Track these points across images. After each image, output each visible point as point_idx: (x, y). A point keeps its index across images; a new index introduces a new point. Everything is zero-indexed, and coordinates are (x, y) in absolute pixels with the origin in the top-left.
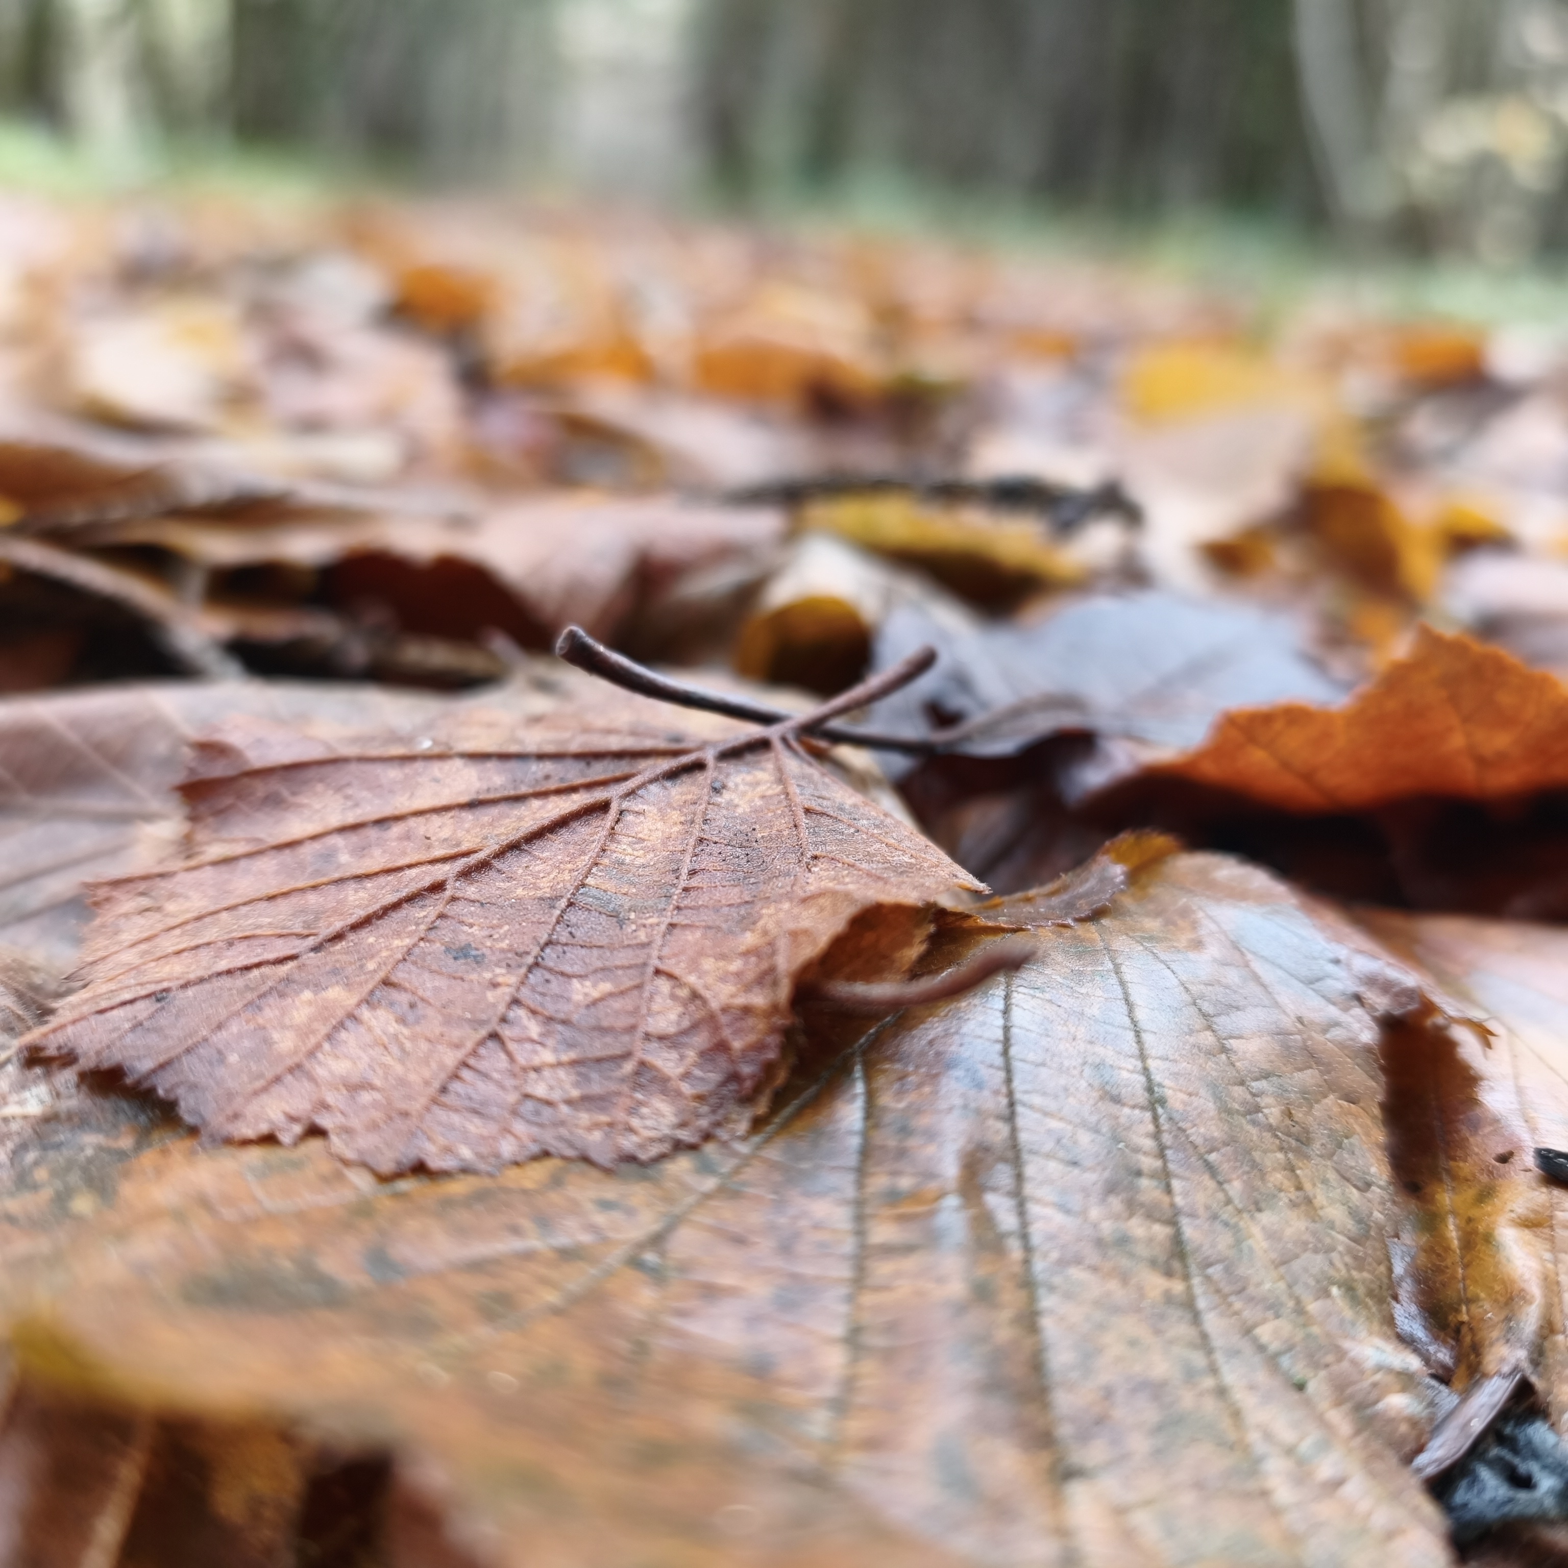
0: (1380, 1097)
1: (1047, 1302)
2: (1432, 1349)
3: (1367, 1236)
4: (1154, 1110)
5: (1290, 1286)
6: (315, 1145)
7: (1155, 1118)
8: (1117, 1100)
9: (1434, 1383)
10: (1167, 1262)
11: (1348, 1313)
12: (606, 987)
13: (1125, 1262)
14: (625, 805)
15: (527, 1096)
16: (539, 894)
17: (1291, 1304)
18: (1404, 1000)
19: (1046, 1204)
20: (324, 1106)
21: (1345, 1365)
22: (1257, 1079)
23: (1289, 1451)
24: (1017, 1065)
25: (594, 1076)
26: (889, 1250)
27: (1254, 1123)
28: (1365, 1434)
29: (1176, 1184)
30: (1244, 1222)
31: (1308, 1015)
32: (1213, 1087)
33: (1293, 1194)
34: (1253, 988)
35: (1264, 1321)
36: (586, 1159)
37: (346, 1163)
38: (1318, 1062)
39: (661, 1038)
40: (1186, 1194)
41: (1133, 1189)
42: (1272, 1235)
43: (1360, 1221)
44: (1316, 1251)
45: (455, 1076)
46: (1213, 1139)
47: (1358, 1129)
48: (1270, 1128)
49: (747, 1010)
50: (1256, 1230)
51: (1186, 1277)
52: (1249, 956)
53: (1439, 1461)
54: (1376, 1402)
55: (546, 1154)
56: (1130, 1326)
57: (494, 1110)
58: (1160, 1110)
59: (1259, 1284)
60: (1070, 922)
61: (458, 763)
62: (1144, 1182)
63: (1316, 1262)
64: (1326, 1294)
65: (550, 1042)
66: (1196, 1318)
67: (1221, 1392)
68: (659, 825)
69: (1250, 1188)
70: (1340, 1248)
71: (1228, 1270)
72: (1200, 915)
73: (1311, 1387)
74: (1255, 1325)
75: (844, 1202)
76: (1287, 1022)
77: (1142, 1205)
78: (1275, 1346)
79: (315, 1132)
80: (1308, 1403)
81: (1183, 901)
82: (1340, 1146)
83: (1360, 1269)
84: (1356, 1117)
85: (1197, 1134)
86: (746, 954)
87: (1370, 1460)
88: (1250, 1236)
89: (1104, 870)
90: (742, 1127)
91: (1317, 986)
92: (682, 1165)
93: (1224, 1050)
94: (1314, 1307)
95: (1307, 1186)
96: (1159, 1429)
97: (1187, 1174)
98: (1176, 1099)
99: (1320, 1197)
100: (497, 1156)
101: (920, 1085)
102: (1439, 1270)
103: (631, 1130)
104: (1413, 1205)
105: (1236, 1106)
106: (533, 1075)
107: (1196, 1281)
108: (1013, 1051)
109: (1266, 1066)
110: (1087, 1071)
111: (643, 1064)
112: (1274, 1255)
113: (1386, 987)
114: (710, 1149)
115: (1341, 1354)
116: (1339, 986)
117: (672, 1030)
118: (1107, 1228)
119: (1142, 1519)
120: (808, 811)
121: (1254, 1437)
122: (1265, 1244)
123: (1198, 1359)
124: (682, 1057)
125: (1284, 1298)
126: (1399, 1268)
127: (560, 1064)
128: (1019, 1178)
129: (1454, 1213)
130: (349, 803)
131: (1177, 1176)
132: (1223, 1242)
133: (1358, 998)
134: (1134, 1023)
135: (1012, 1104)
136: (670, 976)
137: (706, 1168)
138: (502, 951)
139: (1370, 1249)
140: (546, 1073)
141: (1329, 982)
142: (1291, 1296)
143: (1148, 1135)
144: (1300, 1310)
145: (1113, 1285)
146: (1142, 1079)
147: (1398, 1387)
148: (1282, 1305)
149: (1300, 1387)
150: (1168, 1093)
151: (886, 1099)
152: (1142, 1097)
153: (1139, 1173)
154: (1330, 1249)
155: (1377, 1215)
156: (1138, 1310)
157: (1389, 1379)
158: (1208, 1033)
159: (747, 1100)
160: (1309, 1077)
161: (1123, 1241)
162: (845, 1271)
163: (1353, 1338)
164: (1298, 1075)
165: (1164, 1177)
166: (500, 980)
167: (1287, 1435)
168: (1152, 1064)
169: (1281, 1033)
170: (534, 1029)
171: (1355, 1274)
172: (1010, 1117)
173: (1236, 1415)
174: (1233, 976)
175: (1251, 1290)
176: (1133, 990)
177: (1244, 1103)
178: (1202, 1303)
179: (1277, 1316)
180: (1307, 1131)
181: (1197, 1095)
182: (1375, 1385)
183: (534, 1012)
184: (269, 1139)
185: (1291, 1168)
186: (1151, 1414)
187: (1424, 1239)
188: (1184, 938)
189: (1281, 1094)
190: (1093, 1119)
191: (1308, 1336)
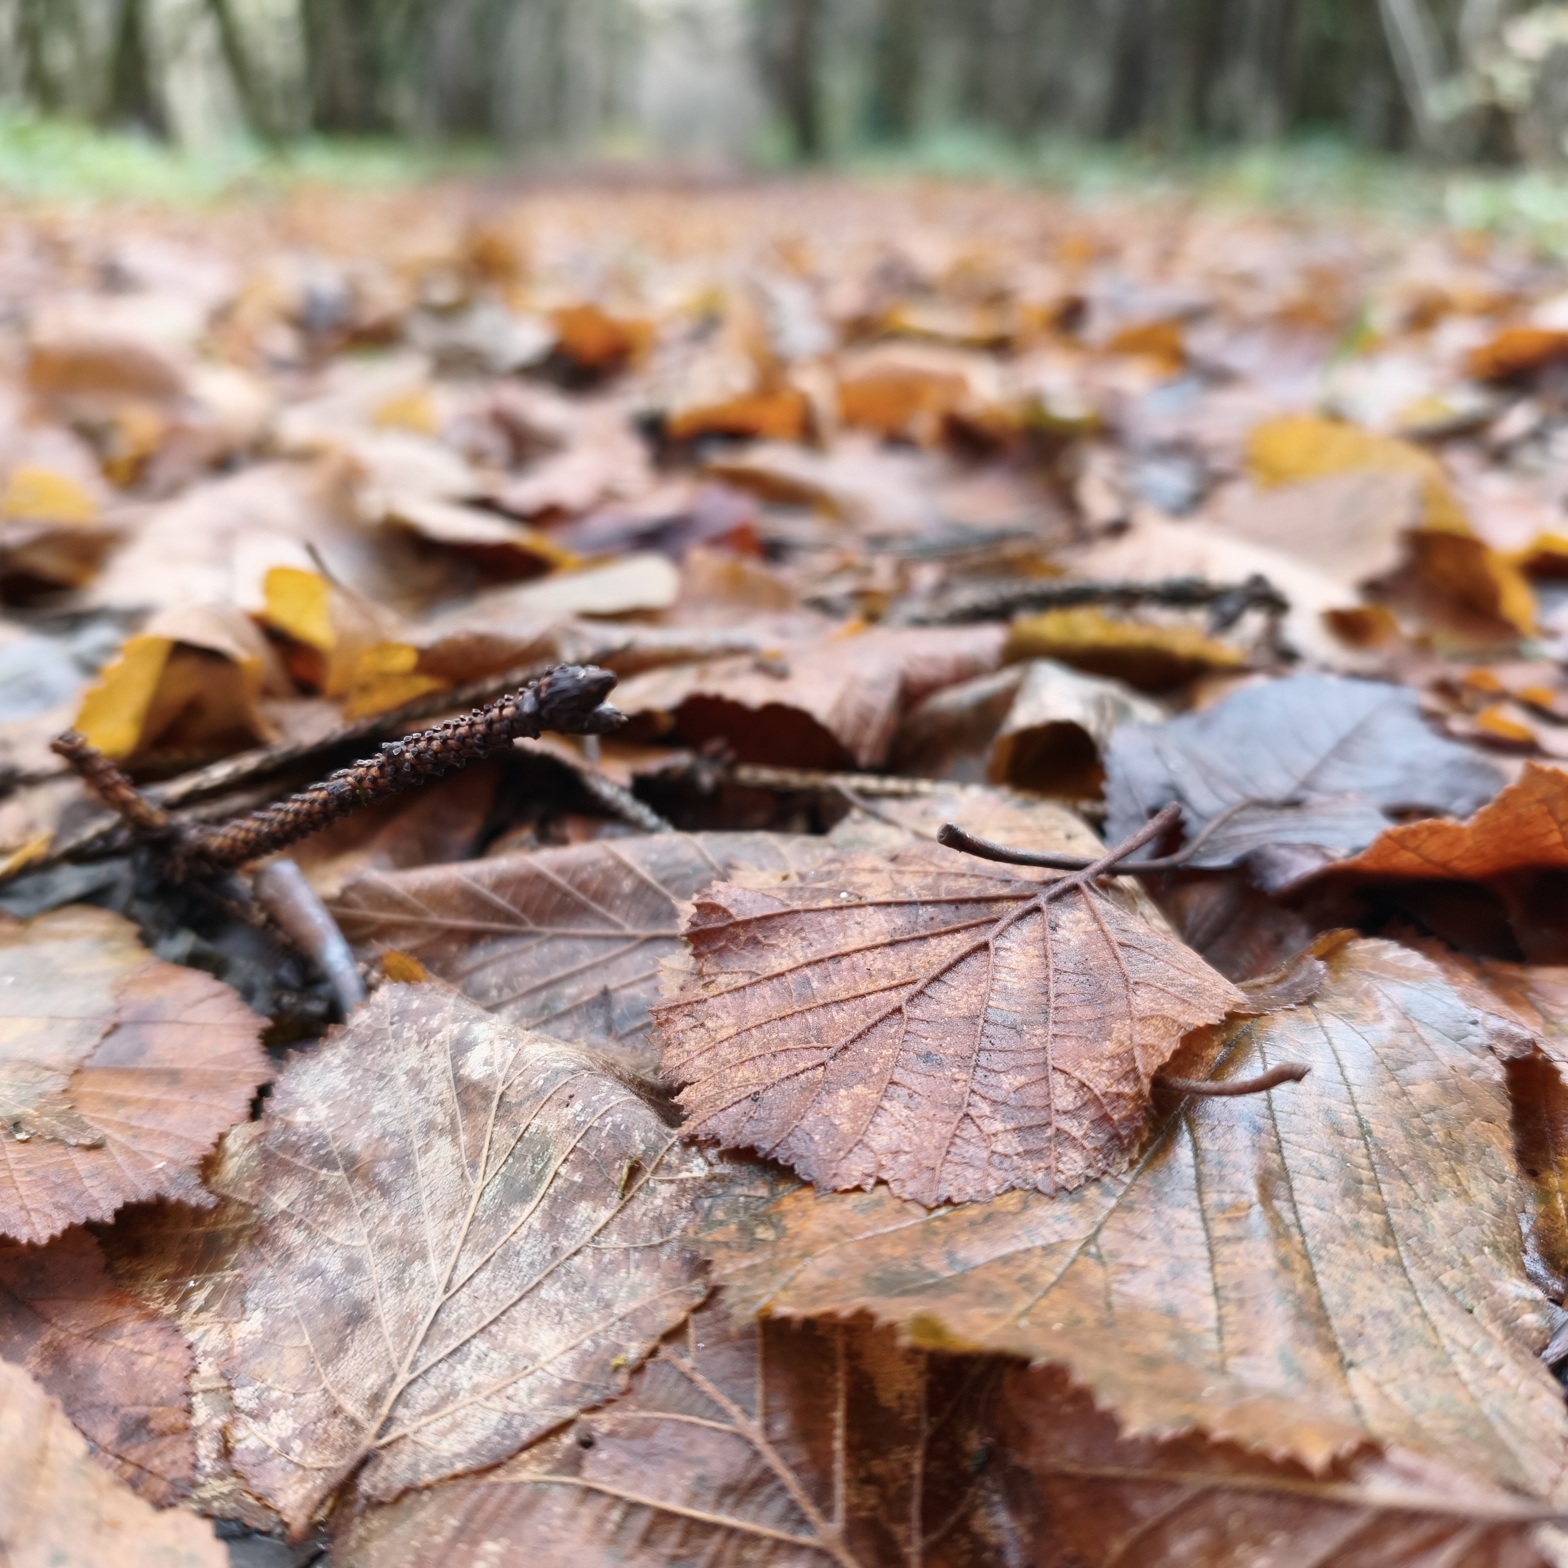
0: (1508, 1117)
1: (1319, 1266)
2: (1550, 1282)
3: (1504, 1213)
4: (1365, 1139)
5: (1459, 1248)
6: (882, 1189)
7: (1366, 1145)
8: (1341, 1134)
9: (1552, 1305)
10: (1384, 1237)
11: (1496, 1264)
12: (1022, 1079)
13: (1360, 1239)
14: (997, 944)
15: (993, 1152)
16: (961, 1013)
17: (1461, 1259)
18: (1523, 1048)
19: (1308, 1206)
20: (881, 1166)
21: (1496, 1296)
22: (1427, 1113)
23: (1468, 1350)
24: (1278, 1115)
25: (1031, 1138)
26: (1227, 1240)
27: (1428, 1143)
28: (1511, 1339)
29: (1383, 1187)
30: (1428, 1209)
31: (1459, 1064)
32: (1401, 1121)
33: (1456, 1188)
34: (1421, 1048)
35: (1446, 1271)
36: (1036, 1190)
37: (905, 1201)
38: (1467, 1096)
39: (1065, 1113)
40: (1391, 1194)
41: (1359, 1192)
42: (1445, 1217)
43: (1499, 1204)
44: (1473, 1225)
45: (952, 1144)
46: (1404, 1156)
47: (1495, 1140)
48: (1438, 1145)
49: (1119, 1095)
50: (1435, 1214)
51: (1396, 1247)
52: (1416, 1024)
53: (1558, 1354)
54: (1518, 1318)
55: (1013, 1188)
56: (1368, 1278)
57: (978, 1163)
58: (1369, 1139)
59: (1440, 1249)
60: (1293, 1006)
61: (870, 909)
62: (1365, 1187)
63: (1472, 1232)
64: (1481, 1252)
65: (998, 1117)
66: (1404, 1272)
67: (1424, 1316)
68: (1022, 958)
69: (1430, 1187)
70: (1488, 1222)
71: (1421, 1241)
72: (1379, 994)
73: (1476, 1311)
74: (1440, 1274)
75: (1193, 1210)
76: (1445, 1070)
77: (1365, 1202)
78: (1452, 1287)
79: (881, 1182)
80: (1475, 1321)
81: (1365, 984)
82: (1484, 1153)
83: (1501, 1234)
84: (1493, 1132)
85: (1392, 1153)
86: (1112, 1057)
87: (1515, 1353)
88: (1432, 1218)
89: (1311, 965)
90: (1125, 1166)
91: (1463, 1041)
92: (1092, 1192)
93: (1404, 1094)
94: (1474, 1261)
95: (1464, 1182)
96: (1393, 1338)
97: (1390, 1180)
98: (1378, 1130)
99: (1473, 1190)
100: (988, 1192)
101: (1224, 1135)
102: (1552, 1230)
103: (1059, 1171)
104: (1533, 1185)
105: (1416, 1132)
106: (993, 1139)
107: (1401, 1248)
108: (1274, 1106)
109: (1433, 1103)
110: (1321, 1115)
111: (1058, 1129)
112: (1447, 1230)
113: (1510, 1039)
114: (1106, 1179)
115: (1493, 1291)
116: (1477, 1040)
117: (1071, 1107)
118: (1347, 1218)
119: (1389, 1389)
120: (1122, 945)
121: (1446, 1341)
122: (1441, 1223)
123: (1409, 1297)
124: (1081, 1125)
125: (1456, 1257)
126: (1525, 1229)
127: (1006, 1131)
128: (1291, 1189)
129: (1562, 1191)
130: (805, 943)
131: (1383, 1183)
132: (1416, 1223)
133: (1491, 1048)
134: (1345, 1079)
135: (1279, 1142)
136: (1063, 1072)
137: (1107, 1193)
138: (952, 1055)
139: (1506, 1221)
140: (1000, 1136)
141: (1471, 1039)
142: (1460, 1255)
143: (1363, 1157)
144: (1466, 1264)
145: (1355, 1254)
146: (1356, 1118)
147: (1530, 1309)
148: (1455, 1260)
149: (1470, 1311)
150: (1373, 1127)
151: (1205, 1144)
152: (1356, 1131)
153: (1361, 1182)
154: (1482, 1223)
155: (1511, 1198)
156: (1371, 1268)
157: (1525, 1304)
158: (1394, 1083)
159: (1124, 1150)
160: (1461, 1107)
161: (1357, 1226)
162: (1203, 1252)
163: (1500, 1280)
164: (1454, 1107)
165: (1376, 1183)
166: (957, 1076)
167: (1465, 1341)
168: (1361, 1108)
169: (1440, 1079)
170: (986, 1108)
171: (1498, 1237)
172: (1279, 1151)
173: (1434, 1329)
174: (1406, 1040)
175: (1435, 1252)
176: (1341, 1055)
177: (1421, 1130)
178: (1406, 1263)
179: (1453, 1268)
180: (1461, 1145)
181: (1391, 1127)
182: (1515, 1308)
183: (984, 1098)
184: (858, 1189)
185: (1453, 1171)
186: (1387, 1331)
187: (1542, 1209)
188: (1370, 1013)
189: (1444, 1120)
190: (1329, 1148)
191: (1473, 1279)
